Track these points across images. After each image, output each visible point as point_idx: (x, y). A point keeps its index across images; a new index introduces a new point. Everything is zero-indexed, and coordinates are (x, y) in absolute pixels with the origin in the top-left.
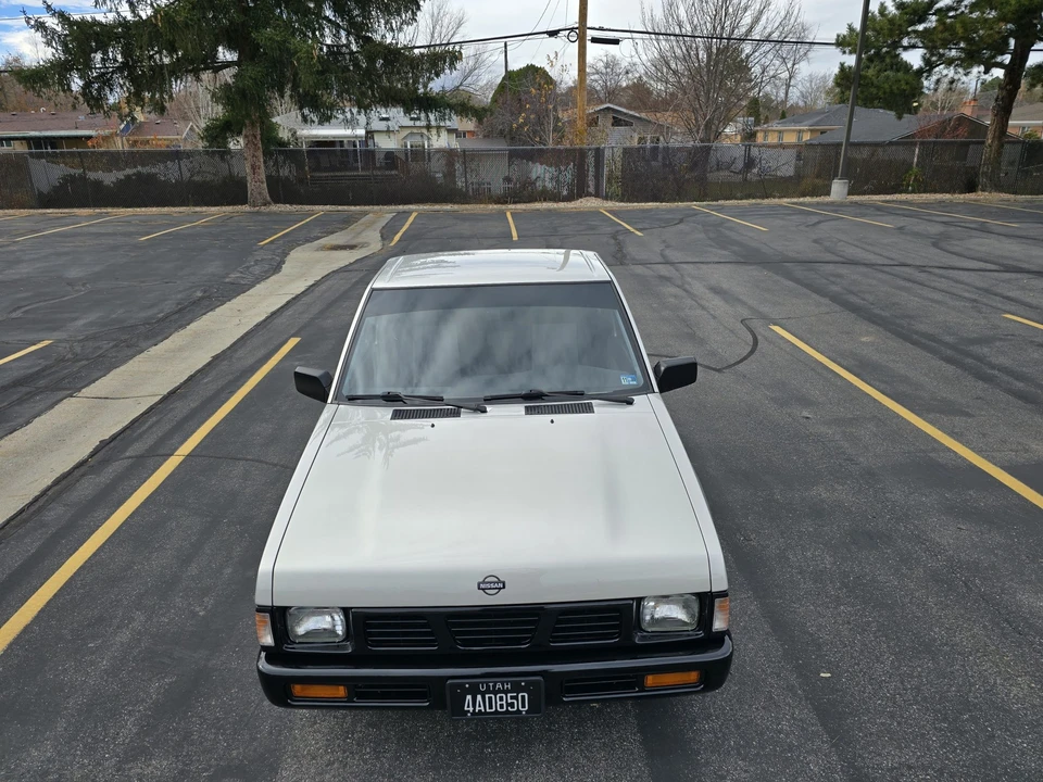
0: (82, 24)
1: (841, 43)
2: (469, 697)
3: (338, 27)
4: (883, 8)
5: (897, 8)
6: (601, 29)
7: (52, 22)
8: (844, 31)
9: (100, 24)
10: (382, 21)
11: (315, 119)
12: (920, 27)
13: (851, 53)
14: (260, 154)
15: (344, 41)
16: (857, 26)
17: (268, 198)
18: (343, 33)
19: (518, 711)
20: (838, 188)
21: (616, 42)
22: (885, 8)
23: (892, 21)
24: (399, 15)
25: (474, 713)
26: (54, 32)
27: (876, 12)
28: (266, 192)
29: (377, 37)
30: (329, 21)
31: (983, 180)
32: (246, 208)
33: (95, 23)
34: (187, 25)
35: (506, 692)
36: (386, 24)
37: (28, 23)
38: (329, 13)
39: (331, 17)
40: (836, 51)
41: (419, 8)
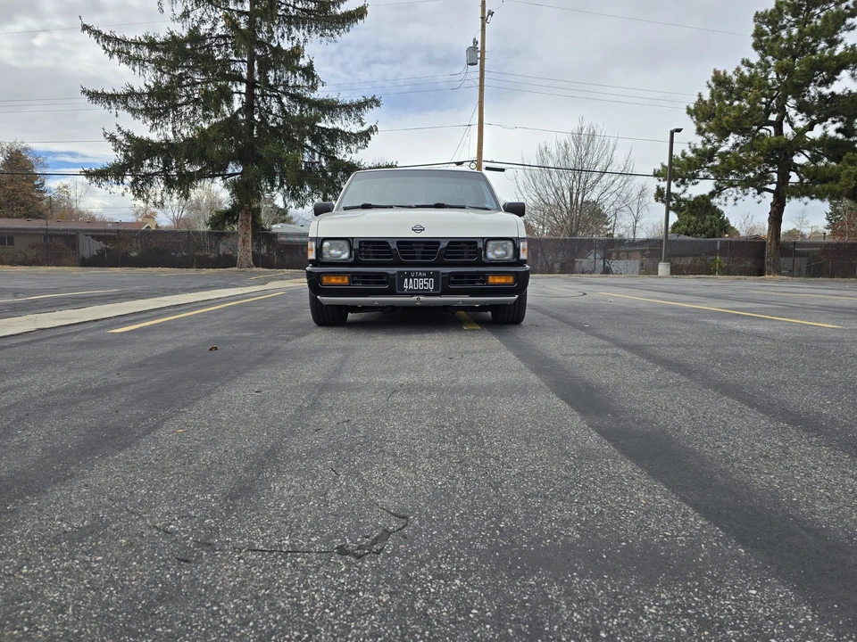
0: (140, 140)
1: (656, 175)
2: (406, 280)
3: (314, 151)
4: (683, 154)
5: (693, 152)
6: (492, 162)
7: (120, 137)
8: (659, 167)
9: (152, 142)
10: (344, 147)
11: (293, 205)
12: (710, 165)
13: (664, 180)
14: (250, 232)
15: (317, 159)
16: (666, 164)
17: (252, 263)
18: (317, 155)
19: (429, 289)
20: (663, 268)
21: (503, 170)
22: (685, 154)
23: (689, 160)
24: (356, 143)
25: (408, 290)
26: (121, 143)
27: (680, 156)
28: (250, 259)
29: (339, 157)
30: (307, 147)
31: (768, 267)
32: (236, 269)
33: (149, 141)
34: (215, 140)
35: (423, 277)
36: (347, 148)
37: (105, 136)
38: (308, 142)
39: (310, 145)
40: (655, 180)
41: (370, 139)
